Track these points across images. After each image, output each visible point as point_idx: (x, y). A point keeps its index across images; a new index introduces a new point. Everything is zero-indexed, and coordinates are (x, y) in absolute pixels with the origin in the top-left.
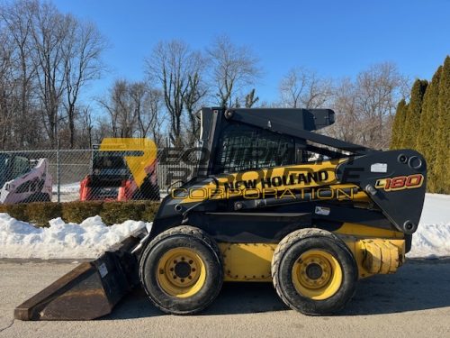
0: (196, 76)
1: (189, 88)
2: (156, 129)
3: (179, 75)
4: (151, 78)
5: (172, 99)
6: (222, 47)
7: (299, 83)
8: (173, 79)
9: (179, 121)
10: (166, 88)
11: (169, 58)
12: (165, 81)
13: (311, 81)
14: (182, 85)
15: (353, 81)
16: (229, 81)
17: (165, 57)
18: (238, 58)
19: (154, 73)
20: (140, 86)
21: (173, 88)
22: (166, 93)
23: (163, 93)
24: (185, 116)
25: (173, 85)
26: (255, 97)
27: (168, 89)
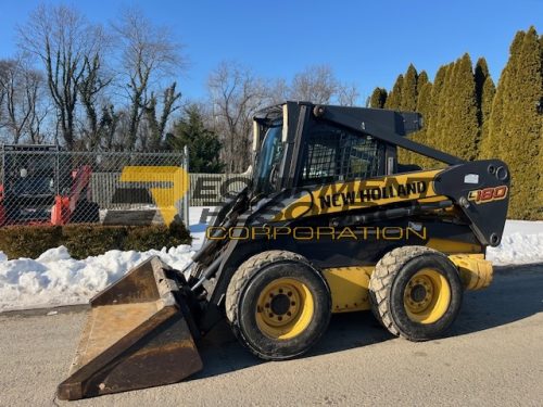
0: (97, 58)
1: (86, 74)
2: (35, 127)
3: (70, 55)
4: (27, 55)
5: (61, 87)
6: (134, 23)
7: (231, 81)
8: (62, 59)
9: (70, 117)
10: (50, 70)
11: (55, 28)
12: (49, 61)
13: (245, 78)
14: (74, 68)
15: (289, 83)
16: (144, 69)
17: (48, 27)
18: (156, 40)
19: (32, 48)
20: (10, 65)
21: (61, 71)
22: (51, 76)
23: (47, 78)
24: (80, 111)
25: (61, 68)
26: (177, 91)
27: (54, 71)
